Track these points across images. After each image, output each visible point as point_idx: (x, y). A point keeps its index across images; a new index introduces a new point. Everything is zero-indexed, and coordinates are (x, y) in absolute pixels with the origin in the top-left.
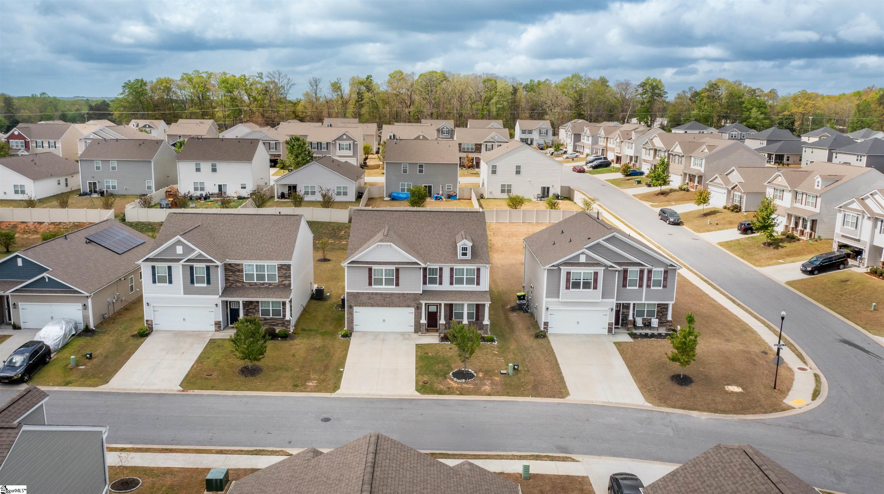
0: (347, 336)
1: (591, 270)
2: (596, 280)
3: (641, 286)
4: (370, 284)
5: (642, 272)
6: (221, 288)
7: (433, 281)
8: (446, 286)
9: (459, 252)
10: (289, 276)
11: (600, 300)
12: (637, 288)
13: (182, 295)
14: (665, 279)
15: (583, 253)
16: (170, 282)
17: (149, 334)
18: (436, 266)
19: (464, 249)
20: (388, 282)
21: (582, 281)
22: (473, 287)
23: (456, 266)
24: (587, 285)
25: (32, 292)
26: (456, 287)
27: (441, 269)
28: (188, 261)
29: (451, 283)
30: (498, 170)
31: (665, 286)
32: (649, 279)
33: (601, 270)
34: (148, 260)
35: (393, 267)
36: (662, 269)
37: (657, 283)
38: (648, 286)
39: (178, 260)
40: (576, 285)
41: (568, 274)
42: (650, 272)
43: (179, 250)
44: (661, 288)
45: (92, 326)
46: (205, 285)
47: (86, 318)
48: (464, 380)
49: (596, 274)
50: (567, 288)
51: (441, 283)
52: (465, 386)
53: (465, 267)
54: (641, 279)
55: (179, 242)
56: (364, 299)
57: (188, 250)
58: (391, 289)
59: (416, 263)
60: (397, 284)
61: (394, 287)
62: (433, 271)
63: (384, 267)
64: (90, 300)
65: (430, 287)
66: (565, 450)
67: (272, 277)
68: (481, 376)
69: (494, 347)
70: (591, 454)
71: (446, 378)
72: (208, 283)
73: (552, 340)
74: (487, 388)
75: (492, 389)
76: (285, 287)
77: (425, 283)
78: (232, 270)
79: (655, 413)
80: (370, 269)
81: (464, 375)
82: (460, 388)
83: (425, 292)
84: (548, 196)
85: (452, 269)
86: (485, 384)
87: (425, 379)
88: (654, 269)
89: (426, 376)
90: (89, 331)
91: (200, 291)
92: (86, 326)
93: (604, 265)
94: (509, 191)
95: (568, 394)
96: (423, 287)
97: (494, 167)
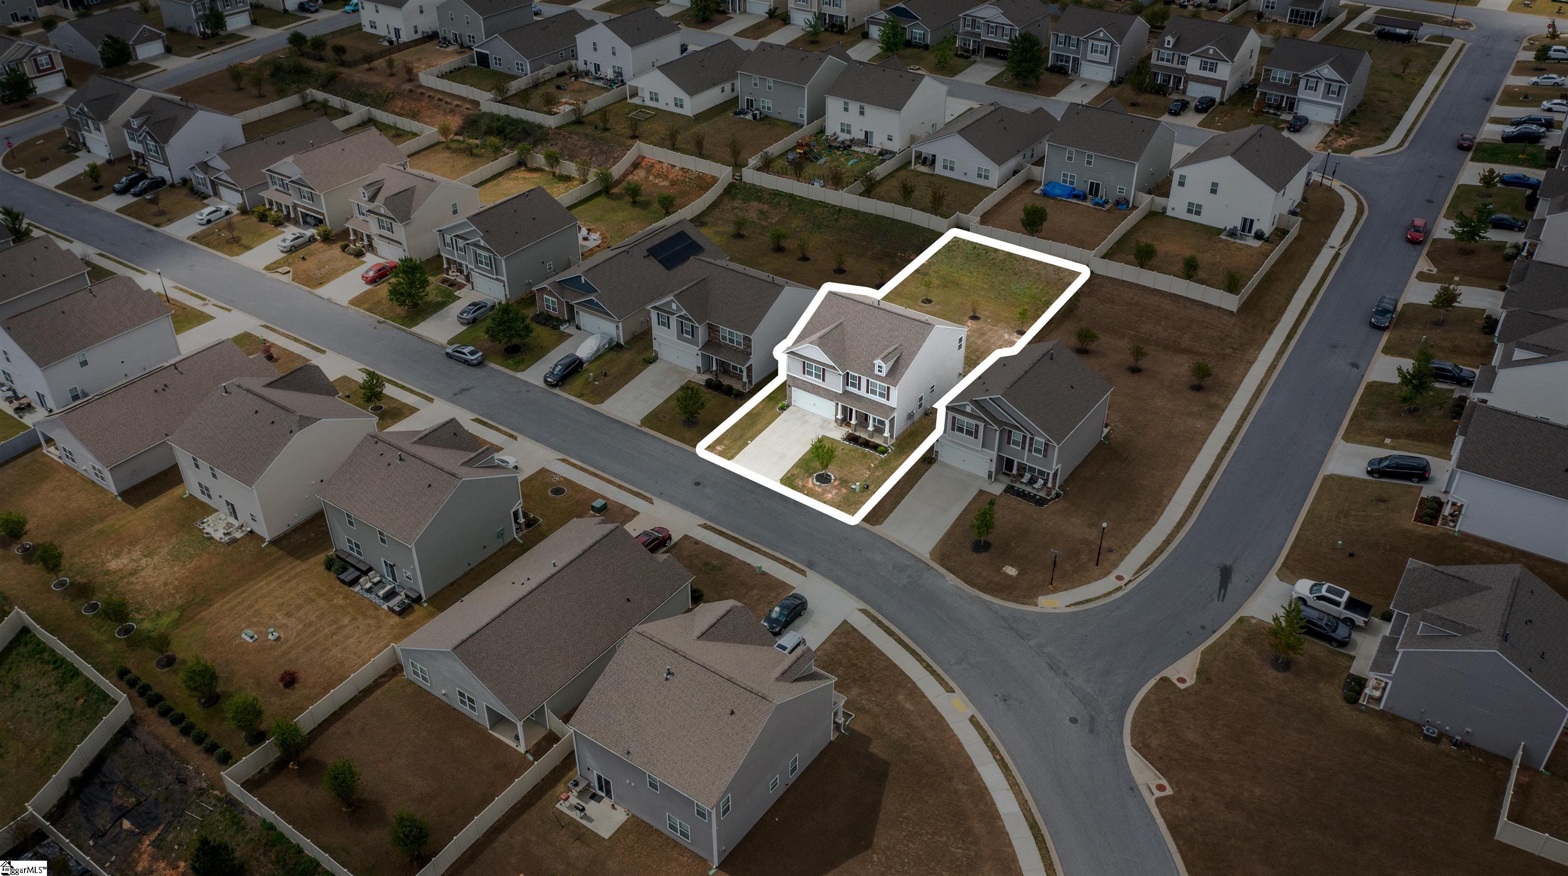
0: (783, 409)
1: (973, 422)
2: (977, 432)
3: (1023, 448)
4: (804, 373)
5: (1025, 437)
6: (702, 343)
7: (853, 385)
8: (863, 392)
9: (876, 369)
10: (751, 347)
11: (980, 449)
12: (1020, 449)
13: (676, 340)
14: (1046, 450)
15: (969, 405)
16: (669, 328)
17: (654, 361)
18: (856, 376)
19: (879, 367)
20: (817, 376)
21: (965, 428)
22: (883, 401)
23: (872, 379)
24: (969, 433)
25: (586, 307)
26: (870, 396)
27: (860, 378)
28: (679, 316)
29: (867, 392)
30: (1187, 182)
31: (1045, 456)
32: (1031, 445)
33: (982, 425)
34: (655, 308)
35: (820, 366)
36: (1043, 441)
37: (1038, 451)
38: (1030, 451)
39: (673, 314)
40: (961, 430)
41: (954, 418)
42: (1032, 439)
43: (674, 306)
44: (1041, 456)
45: (622, 342)
46: (690, 337)
47: (618, 336)
48: (819, 483)
49: (977, 426)
50: (953, 429)
51: (859, 389)
52: (817, 488)
53: (878, 382)
54: (1024, 443)
55: (672, 301)
56: (801, 384)
57: (679, 309)
58: (818, 382)
59: (835, 369)
60: (824, 380)
61: (821, 381)
62: (854, 377)
63: (814, 364)
64: (620, 324)
65: (850, 389)
66: (811, 565)
67: (739, 343)
68: (836, 484)
69: (876, 459)
70: (823, 575)
71: (810, 476)
72: (693, 336)
73: (934, 467)
74: (830, 496)
75: (832, 498)
76: (747, 354)
77: (847, 385)
78: (712, 330)
79: (922, 565)
80: (804, 362)
81: (824, 479)
82: (811, 489)
83: (846, 392)
84: (1250, 231)
85: (868, 381)
86: (831, 493)
87: (795, 472)
88: (1036, 438)
89: (798, 470)
90: (618, 345)
91: (686, 340)
92: (617, 342)
93: (985, 421)
94: (1198, 213)
95: (881, 523)
96: (844, 387)
97: (1183, 177)
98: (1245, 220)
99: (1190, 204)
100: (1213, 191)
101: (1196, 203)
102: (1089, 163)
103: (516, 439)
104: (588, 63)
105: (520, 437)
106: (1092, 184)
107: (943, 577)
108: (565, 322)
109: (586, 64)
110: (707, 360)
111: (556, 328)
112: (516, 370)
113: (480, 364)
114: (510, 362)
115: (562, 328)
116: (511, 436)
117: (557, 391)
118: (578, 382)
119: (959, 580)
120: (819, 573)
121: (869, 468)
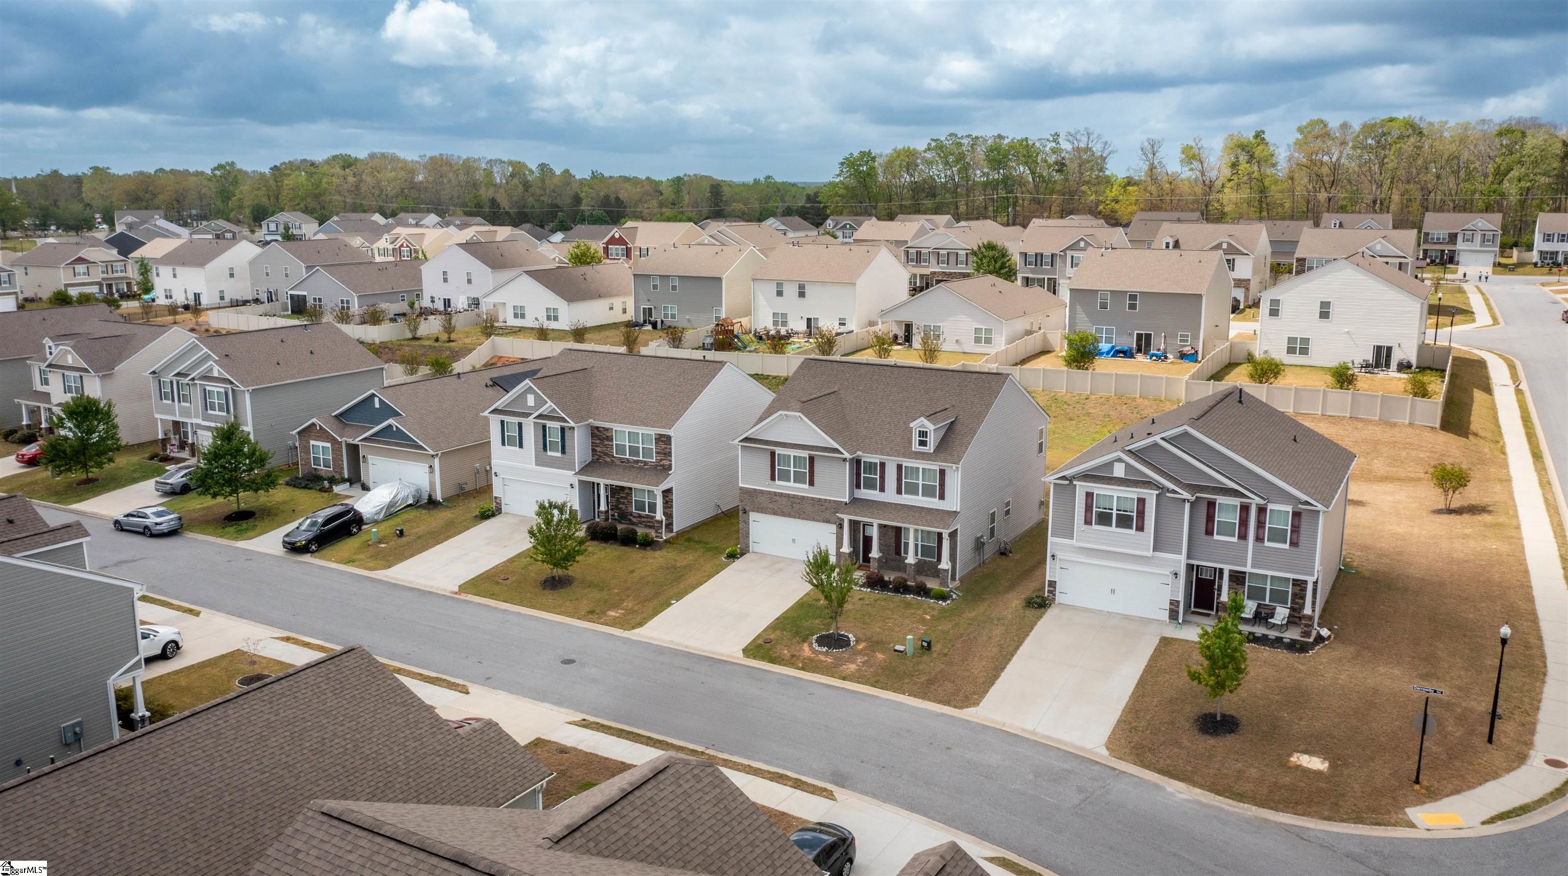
0: (733, 556)
1: (1132, 493)
2: (1141, 514)
3: (1243, 536)
4: (773, 478)
5: (1245, 509)
6: (580, 462)
7: (870, 485)
8: (890, 496)
9: (916, 438)
10: (670, 454)
11: (1150, 553)
12: (1235, 539)
13: (533, 466)
14: (1296, 529)
15: (1120, 460)
16: (521, 446)
17: (493, 515)
18: (875, 459)
19: (923, 434)
20: (799, 478)
21: (1115, 512)
22: (933, 503)
23: (907, 463)
24: (1124, 521)
25: (379, 442)
26: (906, 499)
27: (883, 465)
28: (540, 416)
29: (899, 492)
30: (1284, 309)
31: (1294, 544)
32: (1260, 524)
33: (1151, 496)
34: (495, 411)
35: (805, 454)
36: (1289, 509)
37: (1278, 536)
38: (1259, 539)
39: (527, 415)
40: (1104, 519)
41: (1089, 495)
42: (1262, 510)
43: (531, 400)
44: (1286, 546)
45: (439, 497)
46: (559, 454)
47: (432, 484)
48: (825, 649)
49: (1141, 502)
50: (1088, 522)
51: (882, 489)
52: (822, 657)
53: (921, 465)
54: (1244, 522)
55: (529, 390)
56: (763, 500)
57: (540, 402)
58: (800, 489)
59: (836, 451)
60: (812, 483)
61: (806, 486)
62: (871, 467)
63: (792, 453)
64: (437, 461)
65: (865, 493)
66: (841, 780)
67: (648, 453)
68: (860, 647)
69: (933, 609)
70: (874, 796)
71: (804, 641)
72: (563, 451)
73: (1050, 614)
74: (853, 667)
75: (859, 670)
76: (663, 469)
77: (858, 486)
78: (599, 437)
79: (1097, 768)
80: (773, 454)
81: (834, 641)
82: (811, 660)
83: (854, 501)
84: (1388, 365)
85: (899, 467)
86: (853, 662)
87: (772, 636)
88: (1270, 507)
89: (778, 633)
90: (432, 503)
91: (553, 463)
92: (430, 496)
93: (1158, 486)
94: (1304, 351)
95: (976, 704)
96: (852, 493)
97: (1275, 303)
98: (1378, 349)
99: (1291, 340)
100: (1324, 315)
101: (1299, 336)
102: (1132, 307)
103: (197, 614)
104: (436, 300)
105: (205, 613)
106: (1139, 336)
107: (1157, 786)
108: (344, 481)
109: (433, 301)
110: (589, 490)
111: (329, 490)
112: (236, 539)
113: (172, 533)
114: (231, 530)
115: (337, 489)
116: (190, 611)
117: (307, 558)
118: (348, 545)
119: (1198, 791)
120: (864, 793)
121: (923, 621)
